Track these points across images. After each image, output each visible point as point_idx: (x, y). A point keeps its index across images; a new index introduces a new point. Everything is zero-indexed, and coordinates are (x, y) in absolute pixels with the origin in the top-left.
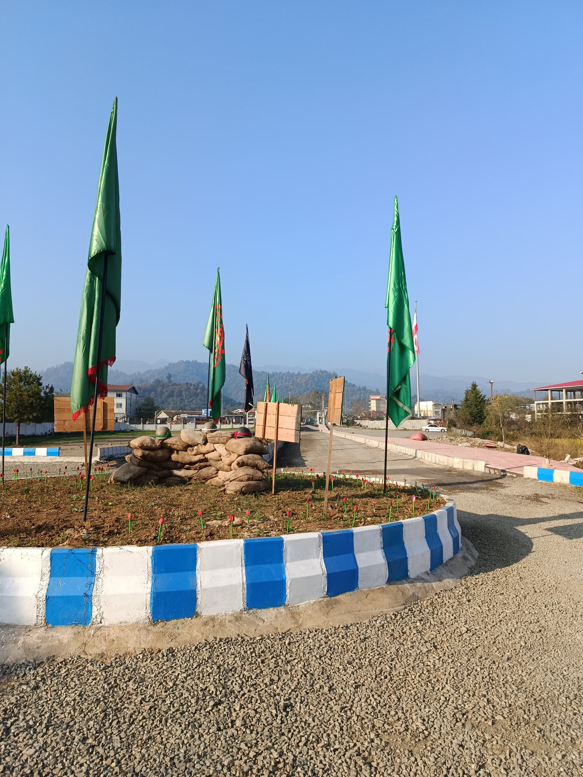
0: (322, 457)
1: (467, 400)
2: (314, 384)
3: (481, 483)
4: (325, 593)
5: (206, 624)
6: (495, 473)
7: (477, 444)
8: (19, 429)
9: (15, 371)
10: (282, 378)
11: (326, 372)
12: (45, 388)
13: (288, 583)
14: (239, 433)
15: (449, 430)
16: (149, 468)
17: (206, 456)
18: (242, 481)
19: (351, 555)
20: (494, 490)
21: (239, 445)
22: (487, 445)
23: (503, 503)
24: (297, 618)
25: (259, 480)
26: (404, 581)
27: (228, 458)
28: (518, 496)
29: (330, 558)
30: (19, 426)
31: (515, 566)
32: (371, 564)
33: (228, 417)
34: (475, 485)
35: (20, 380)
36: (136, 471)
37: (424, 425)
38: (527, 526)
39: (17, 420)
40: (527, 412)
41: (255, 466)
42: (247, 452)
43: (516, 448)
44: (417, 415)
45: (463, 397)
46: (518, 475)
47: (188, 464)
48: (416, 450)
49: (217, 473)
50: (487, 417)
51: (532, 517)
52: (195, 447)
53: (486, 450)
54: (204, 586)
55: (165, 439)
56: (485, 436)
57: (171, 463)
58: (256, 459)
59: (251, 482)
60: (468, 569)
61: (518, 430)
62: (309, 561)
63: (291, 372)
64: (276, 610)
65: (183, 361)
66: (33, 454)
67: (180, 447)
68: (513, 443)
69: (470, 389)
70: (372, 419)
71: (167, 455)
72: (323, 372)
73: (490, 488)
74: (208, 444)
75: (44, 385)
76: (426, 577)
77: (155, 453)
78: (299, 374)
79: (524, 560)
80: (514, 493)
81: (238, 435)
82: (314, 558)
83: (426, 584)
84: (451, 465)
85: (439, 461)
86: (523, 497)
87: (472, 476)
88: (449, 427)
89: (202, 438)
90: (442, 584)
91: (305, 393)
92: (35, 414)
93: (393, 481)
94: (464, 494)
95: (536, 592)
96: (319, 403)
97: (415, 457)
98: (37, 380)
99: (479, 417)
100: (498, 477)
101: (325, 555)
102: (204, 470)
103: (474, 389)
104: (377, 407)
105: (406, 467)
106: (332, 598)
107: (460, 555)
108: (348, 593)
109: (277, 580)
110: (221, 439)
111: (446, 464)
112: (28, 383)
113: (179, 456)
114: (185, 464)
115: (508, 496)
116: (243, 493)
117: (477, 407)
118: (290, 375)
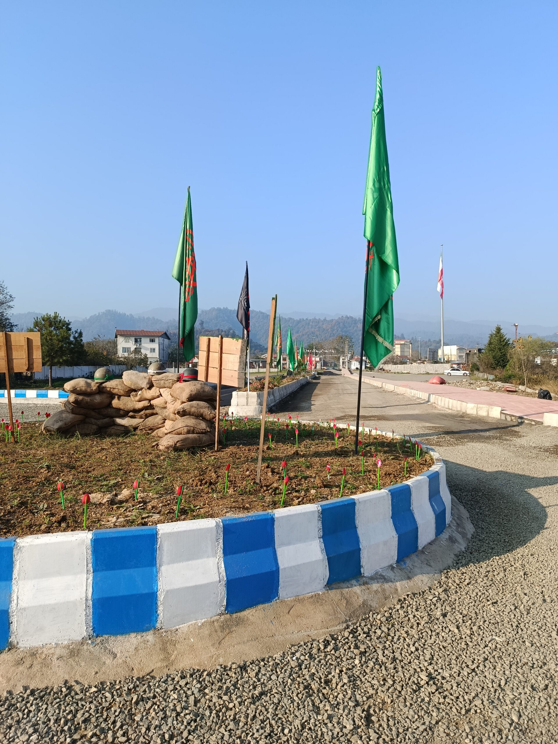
0: (331, 401)
1: (490, 343)
2: (340, 330)
3: (494, 431)
4: (223, 609)
5: (20, 662)
6: (512, 420)
7: (496, 388)
8: (51, 372)
9: (46, 316)
10: (309, 324)
11: (352, 318)
12: (74, 333)
13: (161, 597)
14: (185, 375)
15: (472, 373)
16: (87, 416)
17: (152, 402)
18: (181, 434)
19: (269, 550)
20: (508, 440)
21: (183, 390)
22: (508, 389)
23: (516, 456)
24: (170, 651)
25: (202, 433)
26: (354, 582)
27: (173, 406)
28: (535, 447)
29: (234, 556)
30: (51, 369)
31: (520, 551)
32: (300, 562)
33: (255, 361)
34: (488, 434)
35: (51, 326)
36: (69, 420)
37: (446, 369)
38: (542, 489)
39: (48, 363)
40: (553, 356)
41: (200, 416)
42: (191, 399)
43: (537, 392)
44: (440, 359)
45: (486, 341)
46: (537, 423)
47: (131, 411)
48: (430, 395)
49: (164, 422)
50: (511, 361)
51: (550, 476)
52: (140, 392)
53: (506, 395)
54: (23, 604)
55: (104, 383)
56: (507, 379)
57: (112, 410)
58: (202, 408)
59: (190, 436)
60: (453, 556)
61: (543, 374)
62: (199, 561)
63: (317, 318)
64: (139, 637)
65: (214, 308)
66: (46, 396)
67: (122, 391)
68: (536, 387)
69: (494, 332)
70: (395, 363)
71: (106, 401)
72: (348, 318)
73: (504, 437)
74: (153, 389)
75: (73, 330)
76: (389, 574)
77: (91, 398)
78: (325, 320)
79: (533, 541)
80: (530, 444)
81: (184, 379)
82: (208, 557)
83: (386, 586)
84: (464, 411)
85: (452, 406)
86: (541, 448)
87: (486, 423)
88: (472, 371)
89: (146, 381)
90: (411, 583)
91: (331, 338)
92: (64, 358)
93: (382, 431)
94: (473, 444)
95: (544, 601)
96: (343, 348)
97: (428, 401)
98: (67, 326)
99: (503, 361)
100: (515, 424)
101: (226, 552)
102: (150, 419)
103: (498, 333)
104: (401, 352)
105: (416, 412)
106: (234, 616)
107: (445, 536)
108: (260, 607)
109: (144, 592)
110: (166, 382)
111: (459, 409)
112: (57, 328)
113: (121, 402)
114: (128, 412)
115: (524, 447)
116: (176, 449)
117: (500, 350)
118: (317, 322)
